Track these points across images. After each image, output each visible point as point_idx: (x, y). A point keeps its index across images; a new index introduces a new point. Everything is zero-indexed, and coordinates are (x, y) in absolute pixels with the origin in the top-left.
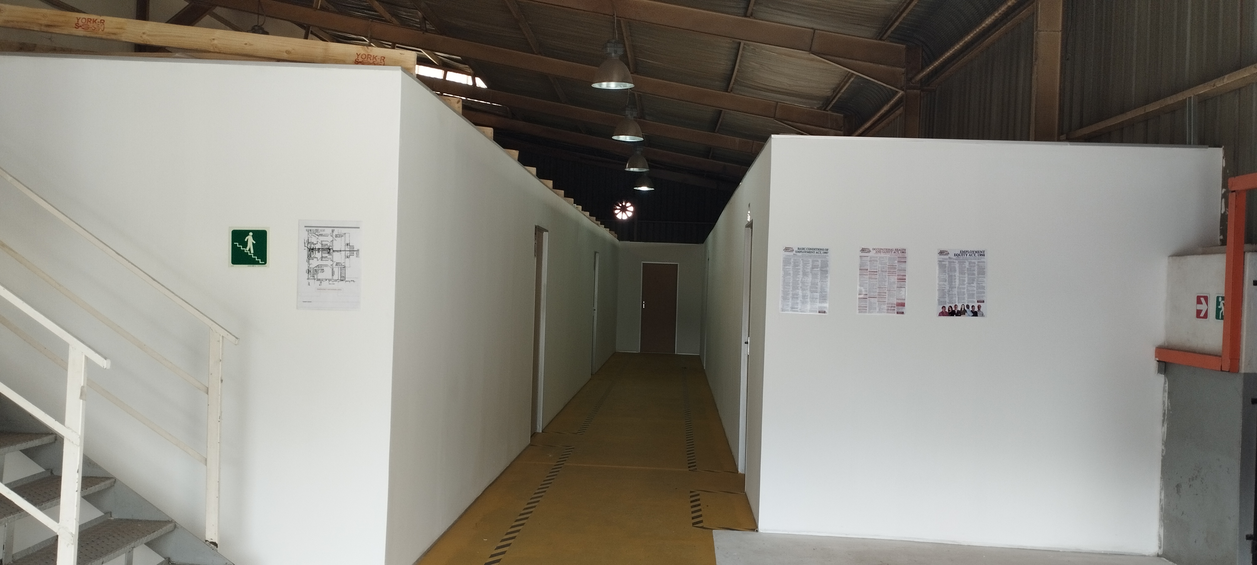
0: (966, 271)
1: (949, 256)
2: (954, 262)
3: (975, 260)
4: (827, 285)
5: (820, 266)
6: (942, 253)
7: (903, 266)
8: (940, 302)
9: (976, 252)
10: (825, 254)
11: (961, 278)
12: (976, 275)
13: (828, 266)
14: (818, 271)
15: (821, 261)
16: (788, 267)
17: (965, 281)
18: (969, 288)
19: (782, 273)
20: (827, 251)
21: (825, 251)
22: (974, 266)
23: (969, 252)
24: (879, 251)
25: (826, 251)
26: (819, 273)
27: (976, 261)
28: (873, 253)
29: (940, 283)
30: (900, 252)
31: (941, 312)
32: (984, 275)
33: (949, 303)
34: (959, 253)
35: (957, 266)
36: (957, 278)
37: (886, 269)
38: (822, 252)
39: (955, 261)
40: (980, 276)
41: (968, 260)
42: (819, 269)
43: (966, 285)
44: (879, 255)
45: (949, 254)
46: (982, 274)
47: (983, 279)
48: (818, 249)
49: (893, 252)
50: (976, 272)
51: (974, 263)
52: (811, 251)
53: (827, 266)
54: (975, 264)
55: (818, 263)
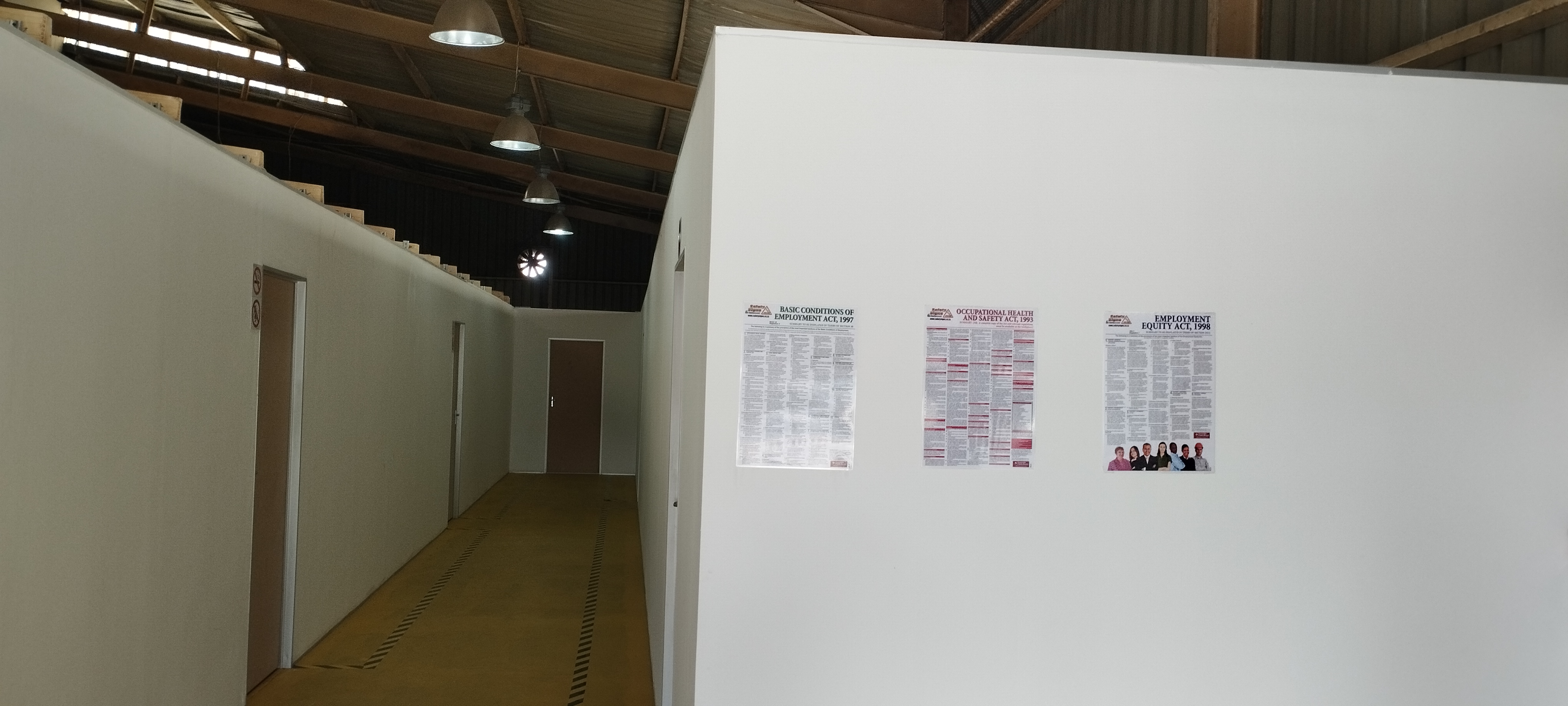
0: (1168, 364)
1: (1131, 327)
2: (1141, 343)
3: (1190, 337)
4: (849, 398)
5: (833, 352)
6: (1114, 320)
7: (1026, 351)
8: (1111, 439)
9: (1191, 319)
10: (846, 323)
11: (1158, 381)
12: (1192, 372)
13: (852, 351)
14: (830, 363)
15: (837, 339)
16: (755, 354)
17: (1167, 388)
18: (1174, 404)
19: (742, 369)
20: (850, 316)
21: (844, 315)
22: (1188, 352)
23: (1175, 319)
24: (973, 315)
25: (848, 316)
26: (832, 370)
27: (1191, 340)
28: (957, 321)
29: (1111, 392)
30: (1019, 318)
31: (1114, 461)
32: (1209, 372)
33: (1130, 439)
34: (1153, 321)
35: (1149, 353)
36: (1150, 380)
37: (988, 360)
38: (838, 316)
39: (1143, 340)
40: (1200, 375)
41: (1172, 337)
42: (831, 360)
43: (1169, 396)
44: (972, 325)
45: (1129, 322)
46: (1205, 372)
47: (1206, 382)
48: (830, 311)
49: (1004, 318)
50: (1191, 367)
51: (1187, 345)
52: (811, 314)
53: (849, 351)
54: (1188, 347)
55: (829, 344)
